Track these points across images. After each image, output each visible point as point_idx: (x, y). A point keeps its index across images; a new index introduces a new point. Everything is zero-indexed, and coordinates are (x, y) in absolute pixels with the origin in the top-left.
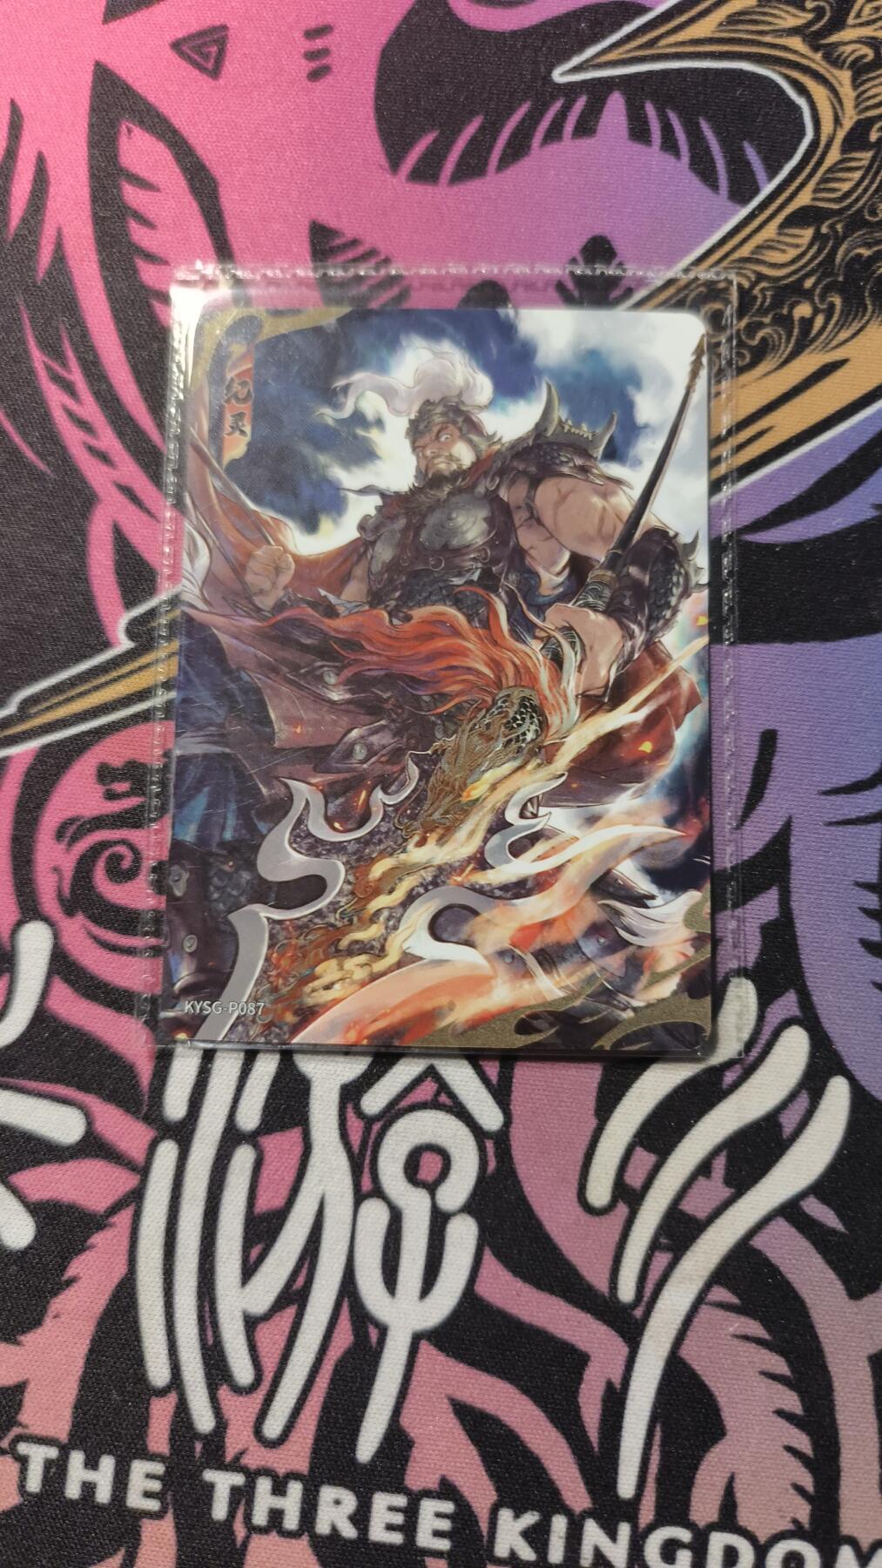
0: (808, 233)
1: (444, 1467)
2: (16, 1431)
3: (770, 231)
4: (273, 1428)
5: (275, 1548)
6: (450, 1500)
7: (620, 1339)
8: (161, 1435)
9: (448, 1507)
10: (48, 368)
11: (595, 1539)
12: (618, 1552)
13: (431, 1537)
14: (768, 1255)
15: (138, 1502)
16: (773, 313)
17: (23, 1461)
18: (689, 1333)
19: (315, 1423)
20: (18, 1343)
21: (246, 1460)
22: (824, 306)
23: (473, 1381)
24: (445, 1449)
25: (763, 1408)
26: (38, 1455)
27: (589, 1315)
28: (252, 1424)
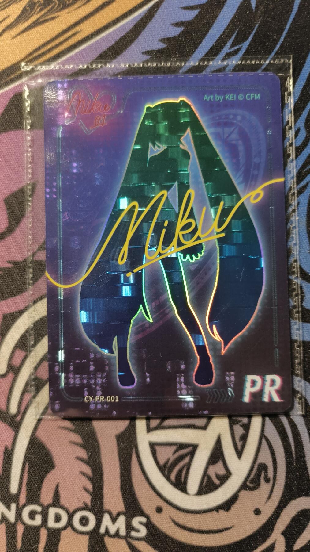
7: (11, 429)
11: (2, 509)
12: (11, 515)
25: (71, 456)
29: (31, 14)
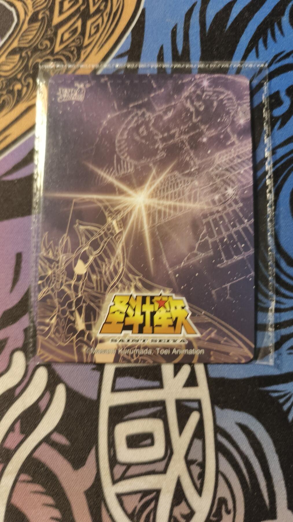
3: (3, 58)
14: (41, 459)
16: (6, 89)
18: (14, 494)
22: (26, 84)
25: (47, 518)
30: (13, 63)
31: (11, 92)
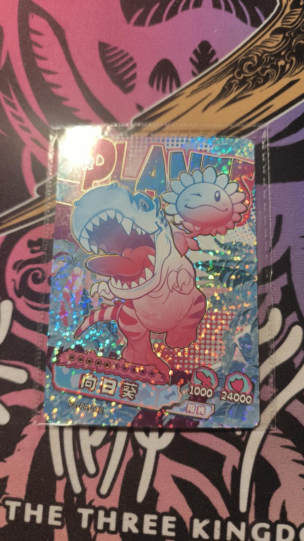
0: (281, 36)
1: (171, 503)
2: (4, 496)
3: (267, 36)
4: (104, 490)
5: (107, 538)
6: (174, 516)
7: (237, 450)
8: (60, 495)
9: (173, 519)
10: (5, 99)
11: (232, 529)
12: (241, 534)
13: (167, 531)
14: (293, 414)
15: (52, 522)
16: (271, 64)
17: (8, 508)
18: (264, 446)
19: (120, 488)
20: (4, 461)
21: (93, 504)
22: (290, 61)
23: (181, 469)
24: (171, 496)
25: (294, 474)
26: (13, 505)
27: (224, 441)
28: (96, 489)
29: (230, 92)
30: (278, 41)
31: (276, 67)
